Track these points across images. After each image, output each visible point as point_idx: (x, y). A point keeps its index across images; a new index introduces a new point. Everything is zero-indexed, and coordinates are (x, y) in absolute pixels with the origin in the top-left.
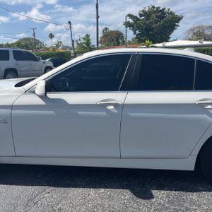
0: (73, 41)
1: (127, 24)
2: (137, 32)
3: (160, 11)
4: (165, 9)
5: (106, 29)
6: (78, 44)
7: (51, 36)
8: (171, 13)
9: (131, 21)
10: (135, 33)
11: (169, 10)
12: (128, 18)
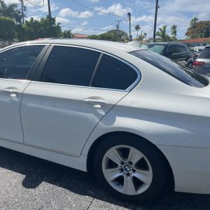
7: (137, 28)
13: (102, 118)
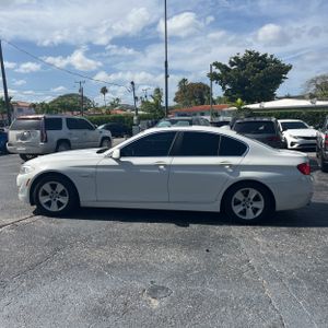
0: (136, 98)
1: (213, 76)
2: (228, 87)
3: (260, 58)
4: (266, 55)
5: (184, 80)
6: (143, 102)
7: (104, 91)
8: (275, 61)
9: (218, 71)
10: (224, 88)
11: (272, 56)
12: (214, 67)
13: (231, 174)
